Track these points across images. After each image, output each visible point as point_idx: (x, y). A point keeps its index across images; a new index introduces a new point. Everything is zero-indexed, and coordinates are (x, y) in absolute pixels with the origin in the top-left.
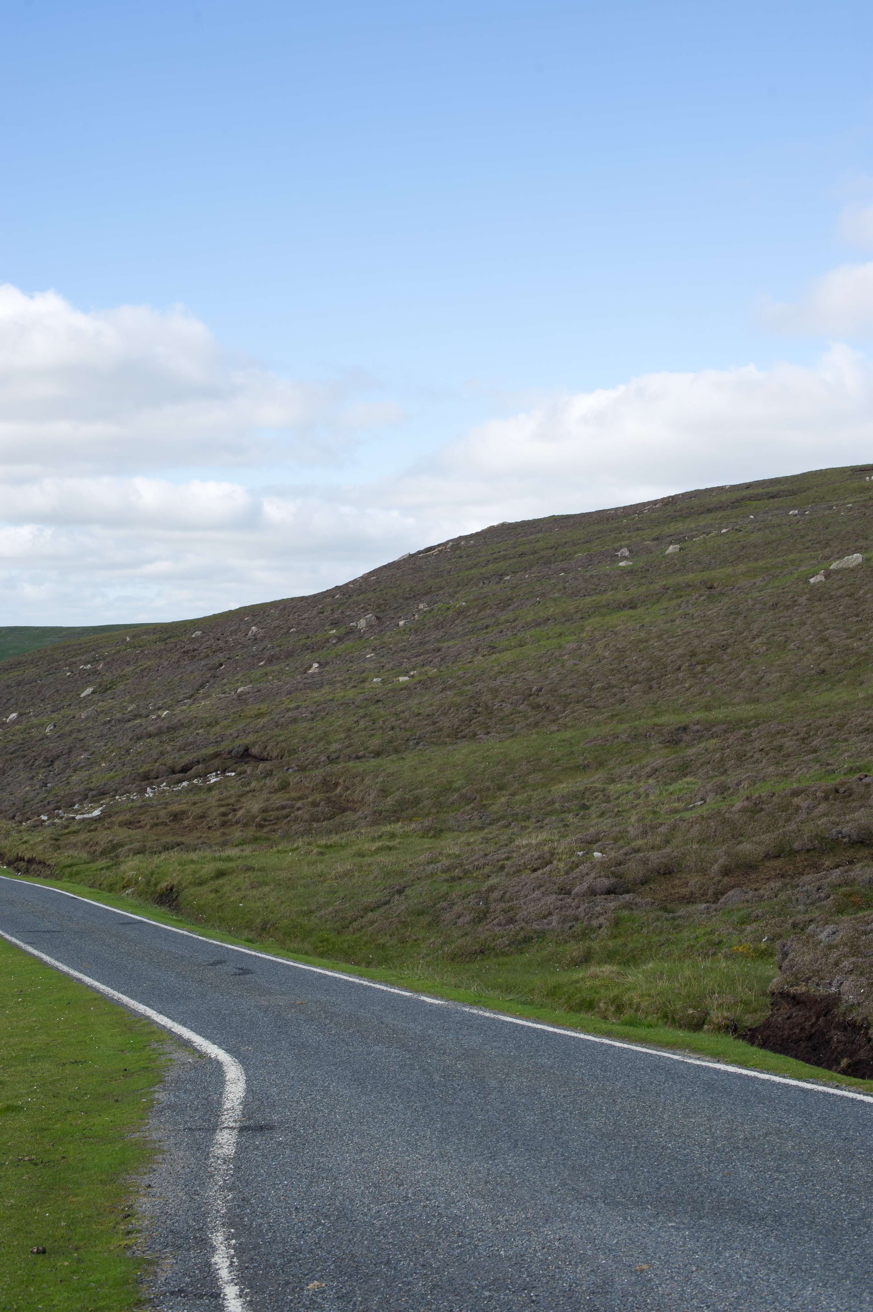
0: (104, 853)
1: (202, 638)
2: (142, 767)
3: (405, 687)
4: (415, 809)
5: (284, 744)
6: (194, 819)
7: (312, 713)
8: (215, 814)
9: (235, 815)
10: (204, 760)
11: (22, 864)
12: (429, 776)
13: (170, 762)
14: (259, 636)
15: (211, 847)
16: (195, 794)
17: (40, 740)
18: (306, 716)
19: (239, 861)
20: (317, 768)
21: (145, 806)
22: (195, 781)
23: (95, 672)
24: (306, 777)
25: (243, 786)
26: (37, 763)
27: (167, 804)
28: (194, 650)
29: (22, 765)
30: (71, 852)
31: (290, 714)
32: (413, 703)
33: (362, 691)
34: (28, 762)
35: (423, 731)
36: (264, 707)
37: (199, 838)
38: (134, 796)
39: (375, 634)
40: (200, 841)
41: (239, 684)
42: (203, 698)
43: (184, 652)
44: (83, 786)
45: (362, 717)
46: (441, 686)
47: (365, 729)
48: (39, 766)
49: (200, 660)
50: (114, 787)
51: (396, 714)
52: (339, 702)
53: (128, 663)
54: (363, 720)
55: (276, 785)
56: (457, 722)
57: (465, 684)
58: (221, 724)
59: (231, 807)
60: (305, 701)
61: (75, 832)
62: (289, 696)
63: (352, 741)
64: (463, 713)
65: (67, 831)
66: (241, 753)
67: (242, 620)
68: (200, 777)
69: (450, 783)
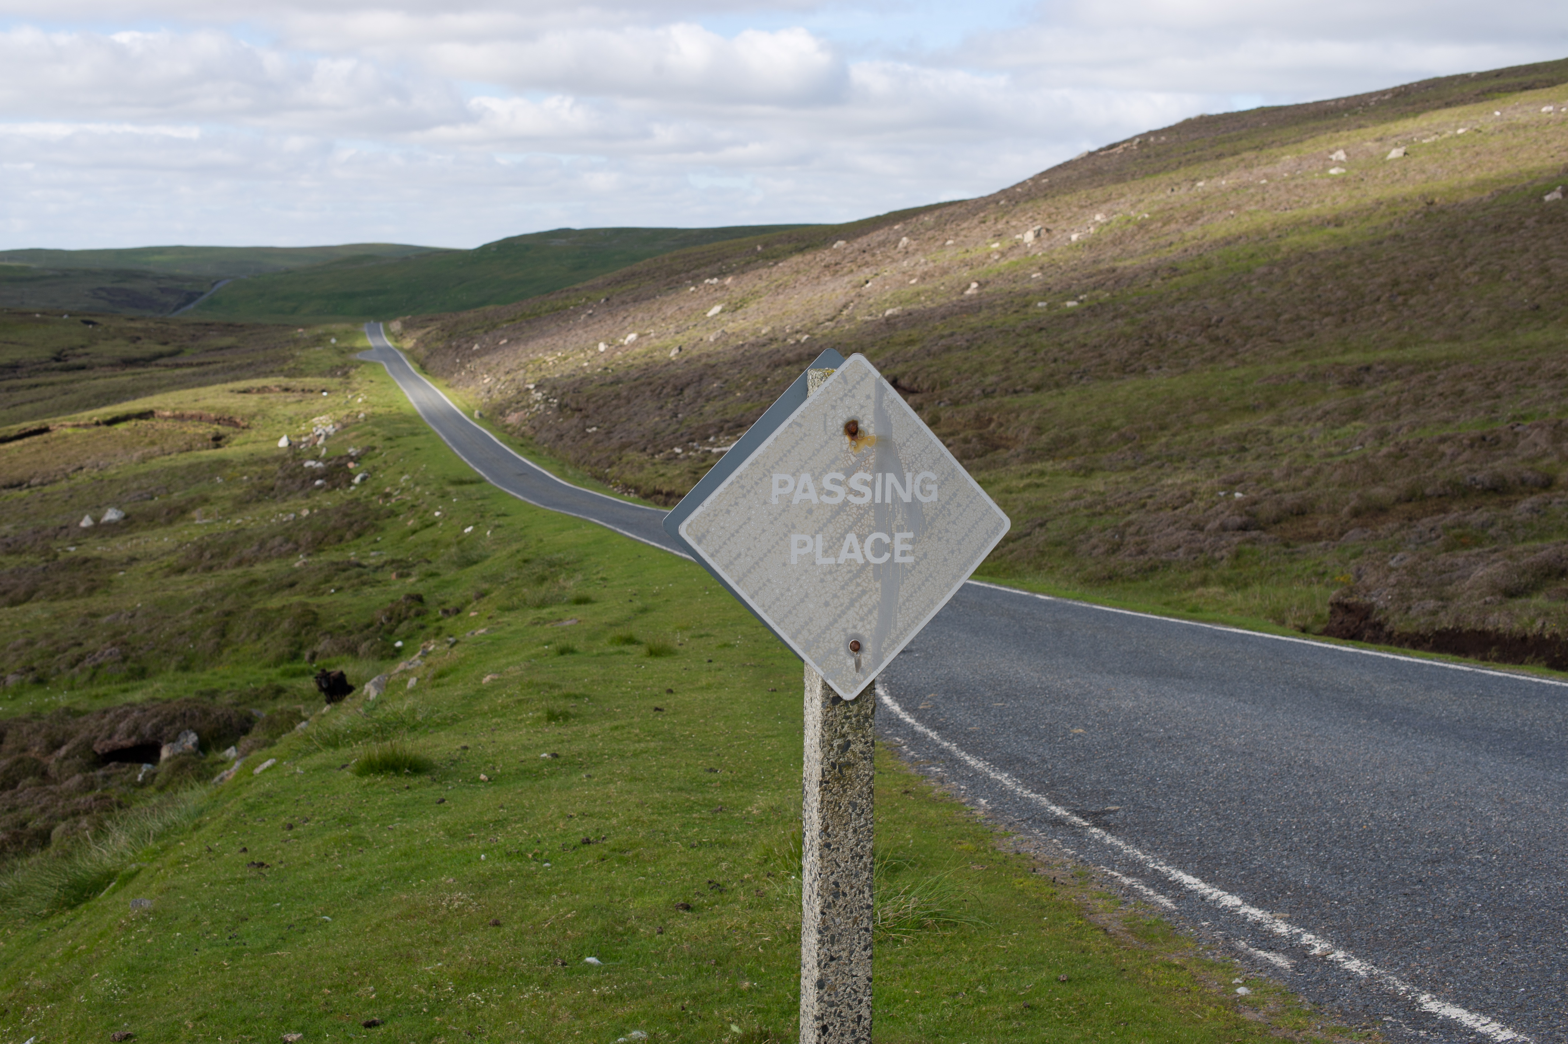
1: (845, 248)
3: (1074, 314)
4: (1069, 448)
5: (936, 376)
7: (968, 341)
12: (1087, 413)
14: (912, 248)
17: (666, 366)
18: (962, 344)
20: (970, 402)
23: (721, 287)
24: (958, 412)
26: (665, 391)
28: (836, 264)
29: (648, 393)
31: (943, 342)
32: (1079, 332)
33: (1026, 317)
34: (654, 390)
35: (1087, 364)
36: (915, 333)
39: (1046, 248)
41: (888, 305)
42: (848, 321)
43: (825, 266)
44: (718, 418)
45: (1022, 347)
46: (1112, 314)
47: (1025, 360)
48: (668, 395)
49: (844, 275)
51: (1060, 344)
52: (999, 330)
53: (760, 277)
54: (1023, 350)
56: (1125, 355)
57: (1138, 312)
60: (962, 327)
62: (944, 321)
63: (1010, 373)
64: (1133, 345)
65: (704, 463)
67: (892, 228)
69: (1109, 421)
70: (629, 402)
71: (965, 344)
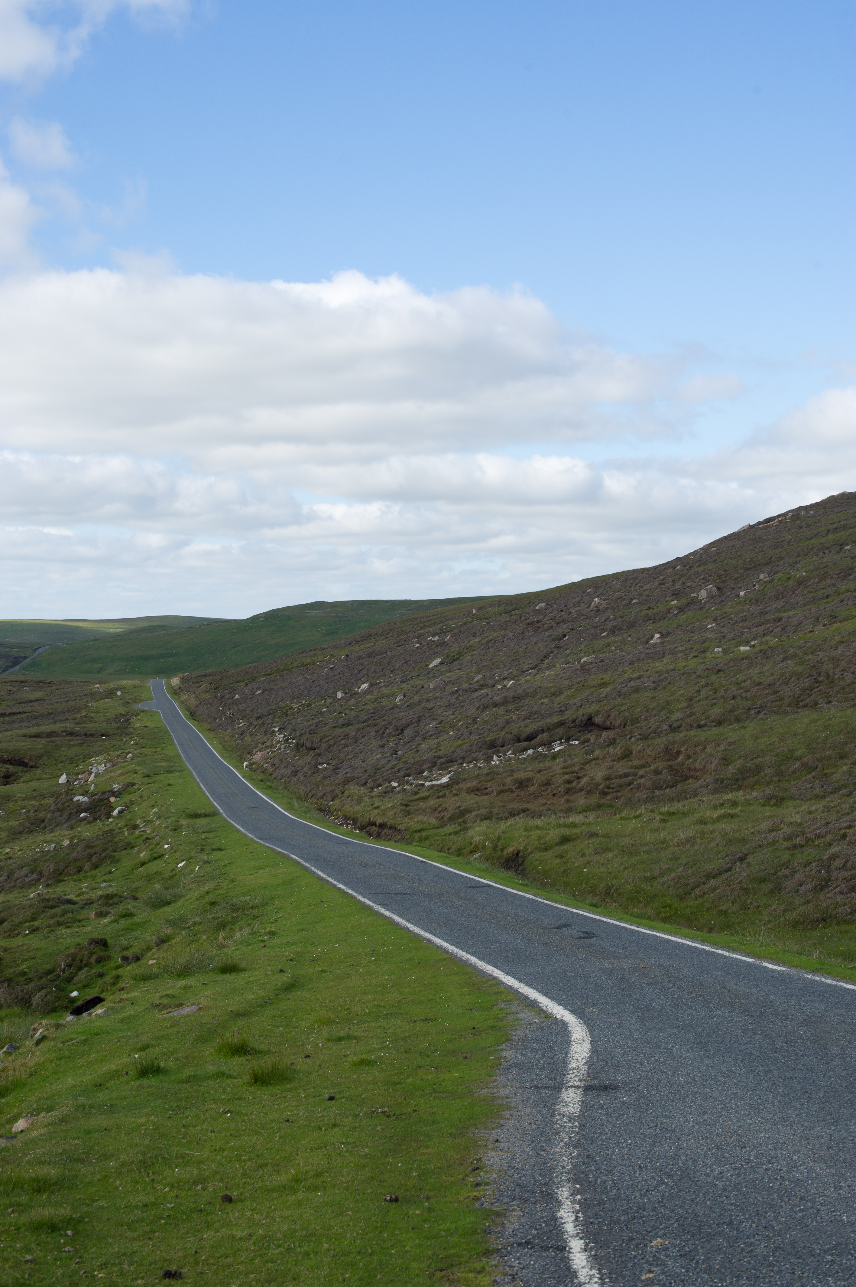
0: (452, 819)
1: (546, 609)
2: (488, 735)
3: (746, 657)
4: (756, 777)
6: (539, 786)
7: (654, 682)
8: (560, 782)
9: (579, 783)
10: (549, 729)
11: (374, 829)
12: (770, 744)
13: (515, 731)
14: (601, 607)
15: (555, 813)
16: (540, 762)
17: (390, 709)
18: (648, 686)
19: (583, 828)
20: (659, 737)
21: (492, 774)
22: (540, 749)
23: (443, 644)
24: (649, 746)
25: (587, 754)
26: (387, 731)
27: (512, 771)
28: (538, 622)
29: (373, 734)
30: (420, 818)
31: (632, 683)
32: (754, 672)
33: (704, 661)
34: (379, 731)
35: (764, 700)
36: (606, 677)
37: (544, 805)
38: (481, 764)
39: (716, 604)
40: (545, 807)
41: (582, 654)
42: (548, 668)
43: (529, 624)
44: (431, 754)
45: (703, 687)
46: (781, 656)
47: (707, 698)
48: (390, 735)
49: (544, 631)
50: (461, 755)
51: (737, 683)
52: (680, 672)
53: (474, 635)
54: (704, 689)
55: (619, 753)
56: (797, 691)
57: (806, 654)
58: (565, 694)
59: (575, 774)
60: (647, 670)
61: (424, 799)
62: (631, 666)
63: (694, 710)
64: (804, 683)
65: (416, 797)
66: (584, 722)
67: (584, 592)
68: (545, 745)
69: (791, 752)
70: (356, 741)
71: (651, 686)
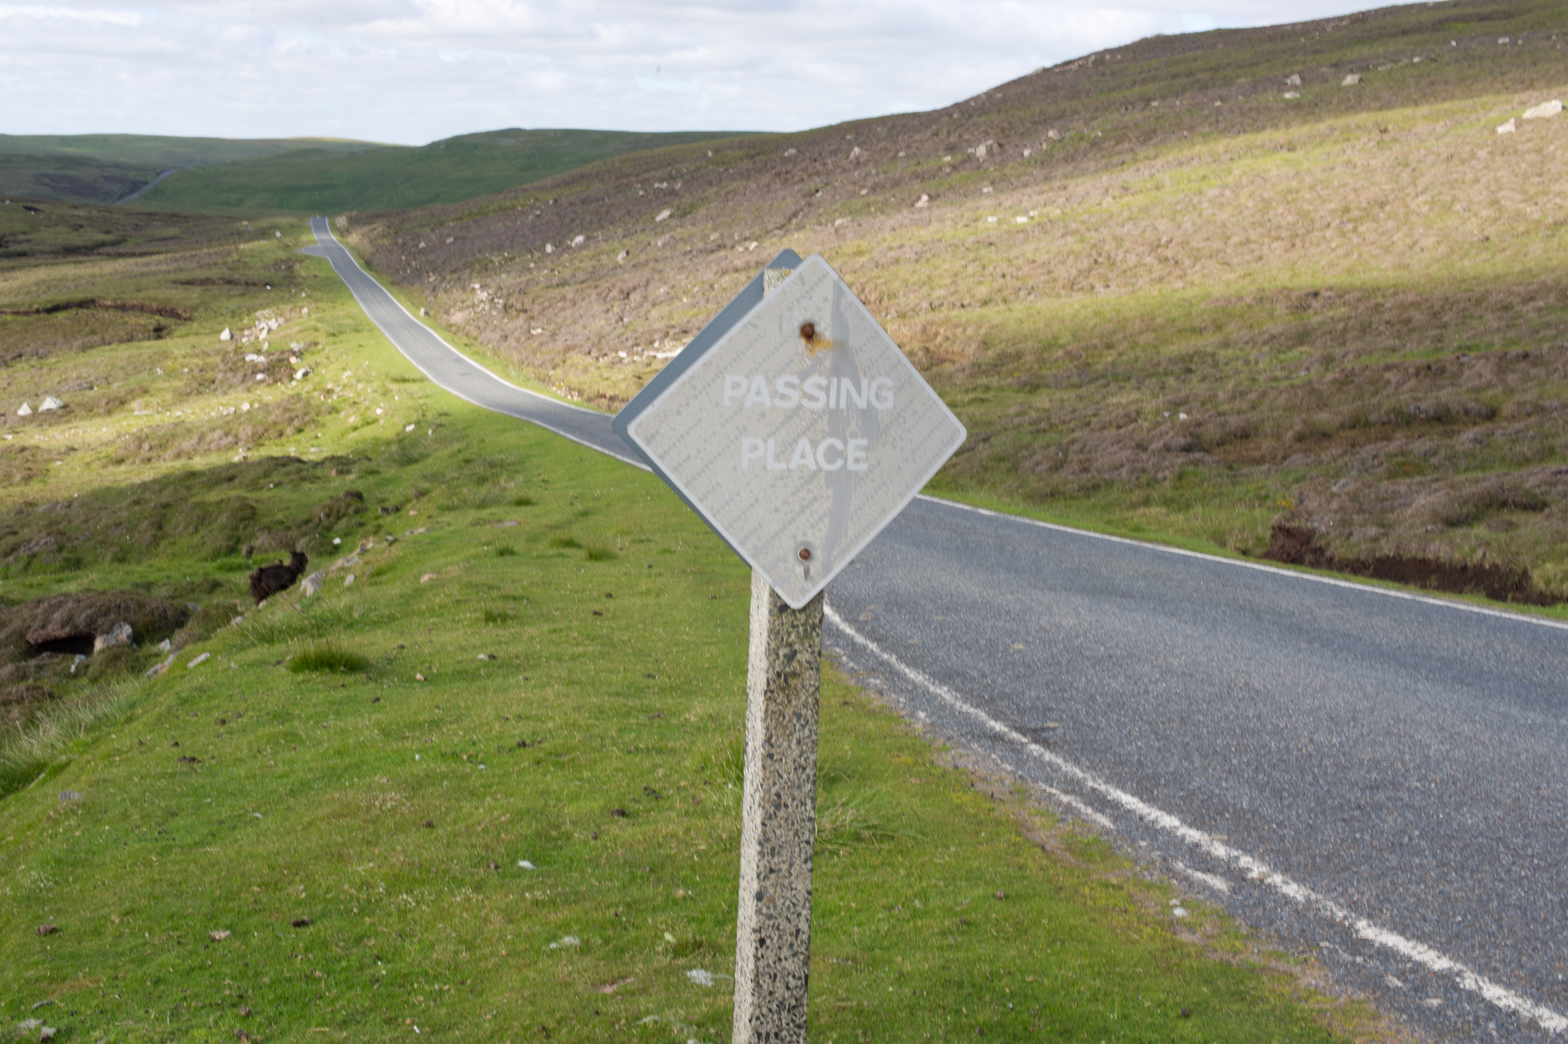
1: (796, 157)
3: (1022, 230)
4: (1016, 364)
5: (883, 288)
7: (916, 253)
11: (603, 401)
12: (1034, 330)
14: (862, 159)
17: (612, 269)
18: (910, 257)
20: (918, 315)
23: (672, 192)
24: (906, 325)
26: (611, 295)
28: (787, 172)
29: (594, 296)
31: (892, 253)
32: (1029, 248)
33: (975, 231)
34: (601, 294)
35: (1037, 280)
36: (864, 244)
39: (995, 164)
41: (837, 215)
42: (797, 230)
43: (776, 174)
44: (664, 322)
45: (971, 261)
46: (1062, 231)
47: (973, 275)
49: (794, 184)
50: (697, 325)
51: (1010, 260)
52: (947, 243)
53: (710, 184)
54: (972, 265)
56: (1074, 273)
60: (911, 239)
62: (893, 233)
63: (959, 287)
65: (649, 369)
67: (843, 138)
69: (1055, 338)
71: (914, 257)
